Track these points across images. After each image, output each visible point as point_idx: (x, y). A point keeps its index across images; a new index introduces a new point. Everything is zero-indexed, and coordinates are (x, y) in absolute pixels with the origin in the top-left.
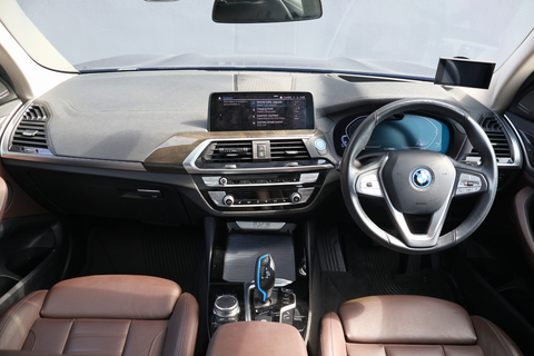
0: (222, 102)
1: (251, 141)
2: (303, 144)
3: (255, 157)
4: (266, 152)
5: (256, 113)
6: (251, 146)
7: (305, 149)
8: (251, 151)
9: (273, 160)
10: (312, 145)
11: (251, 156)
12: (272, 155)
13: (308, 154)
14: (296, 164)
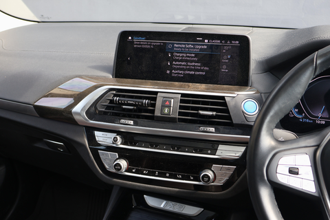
0: (132, 42)
1: (156, 93)
2: (225, 104)
3: (157, 113)
4: (173, 109)
5: (172, 60)
6: (155, 99)
7: (227, 111)
8: (154, 105)
9: (181, 120)
10: (237, 107)
11: (153, 111)
12: (180, 114)
13: (229, 118)
14: (213, 129)
